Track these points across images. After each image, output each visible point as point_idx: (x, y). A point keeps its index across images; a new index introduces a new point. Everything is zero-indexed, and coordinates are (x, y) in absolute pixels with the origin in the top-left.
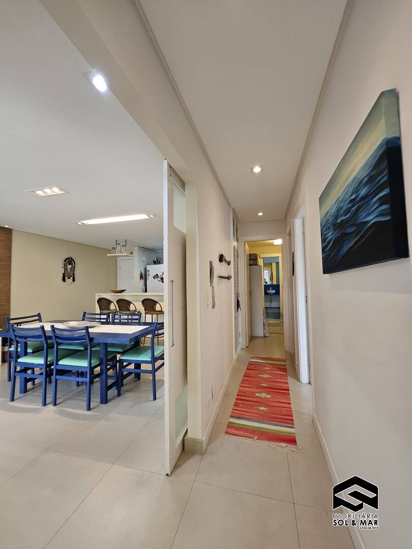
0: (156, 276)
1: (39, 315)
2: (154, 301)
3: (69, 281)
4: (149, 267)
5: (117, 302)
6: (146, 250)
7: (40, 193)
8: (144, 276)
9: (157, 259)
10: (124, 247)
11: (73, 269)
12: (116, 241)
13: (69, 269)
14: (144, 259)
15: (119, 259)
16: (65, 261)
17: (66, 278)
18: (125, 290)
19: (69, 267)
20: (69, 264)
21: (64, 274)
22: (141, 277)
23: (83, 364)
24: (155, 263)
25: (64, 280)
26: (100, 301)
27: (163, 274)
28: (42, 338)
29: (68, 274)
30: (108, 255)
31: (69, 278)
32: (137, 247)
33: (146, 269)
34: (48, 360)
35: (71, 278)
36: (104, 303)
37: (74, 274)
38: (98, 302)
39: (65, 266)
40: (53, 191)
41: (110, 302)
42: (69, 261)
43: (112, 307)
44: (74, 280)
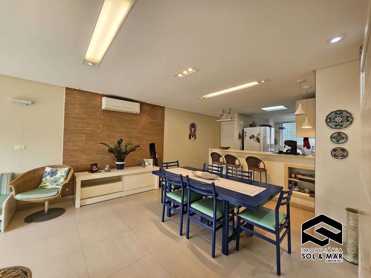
0: (252, 137)
1: (177, 162)
2: (258, 159)
3: (193, 139)
4: (246, 130)
5: (225, 157)
6: (244, 116)
7: (180, 75)
8: (242, 137)
9: (253, 123)
10: (229, 114)
11: (195, 131)
12: (223, 110)
13: (193, 131)
14: (242, 123)
15: (222, 123)
16: (191, 126)
17: (191, 136)
18: (229, 148)
19: (193, 129)
20: (193, 128)
21: (190, 134)
22: (240, 137)
23: (210, 213)
24: (251, 126)
25: (190, 138)
26: (212, 154)
27: (259, 135)
28: (180, 183)
29: (192, 135)
30: (217, 121)
31: (193, 137)
32: (237, 114)
33: (243, 131)
34: (184, 200)
35: (194, 137)
36: (216, 157)
37: (195, 134)
38: (211, 155)
39: (191, 128)
40: (188, 72)
41: (220, 156)
42: (193, 126)
43: (221, 160)
44: (195, 138)
